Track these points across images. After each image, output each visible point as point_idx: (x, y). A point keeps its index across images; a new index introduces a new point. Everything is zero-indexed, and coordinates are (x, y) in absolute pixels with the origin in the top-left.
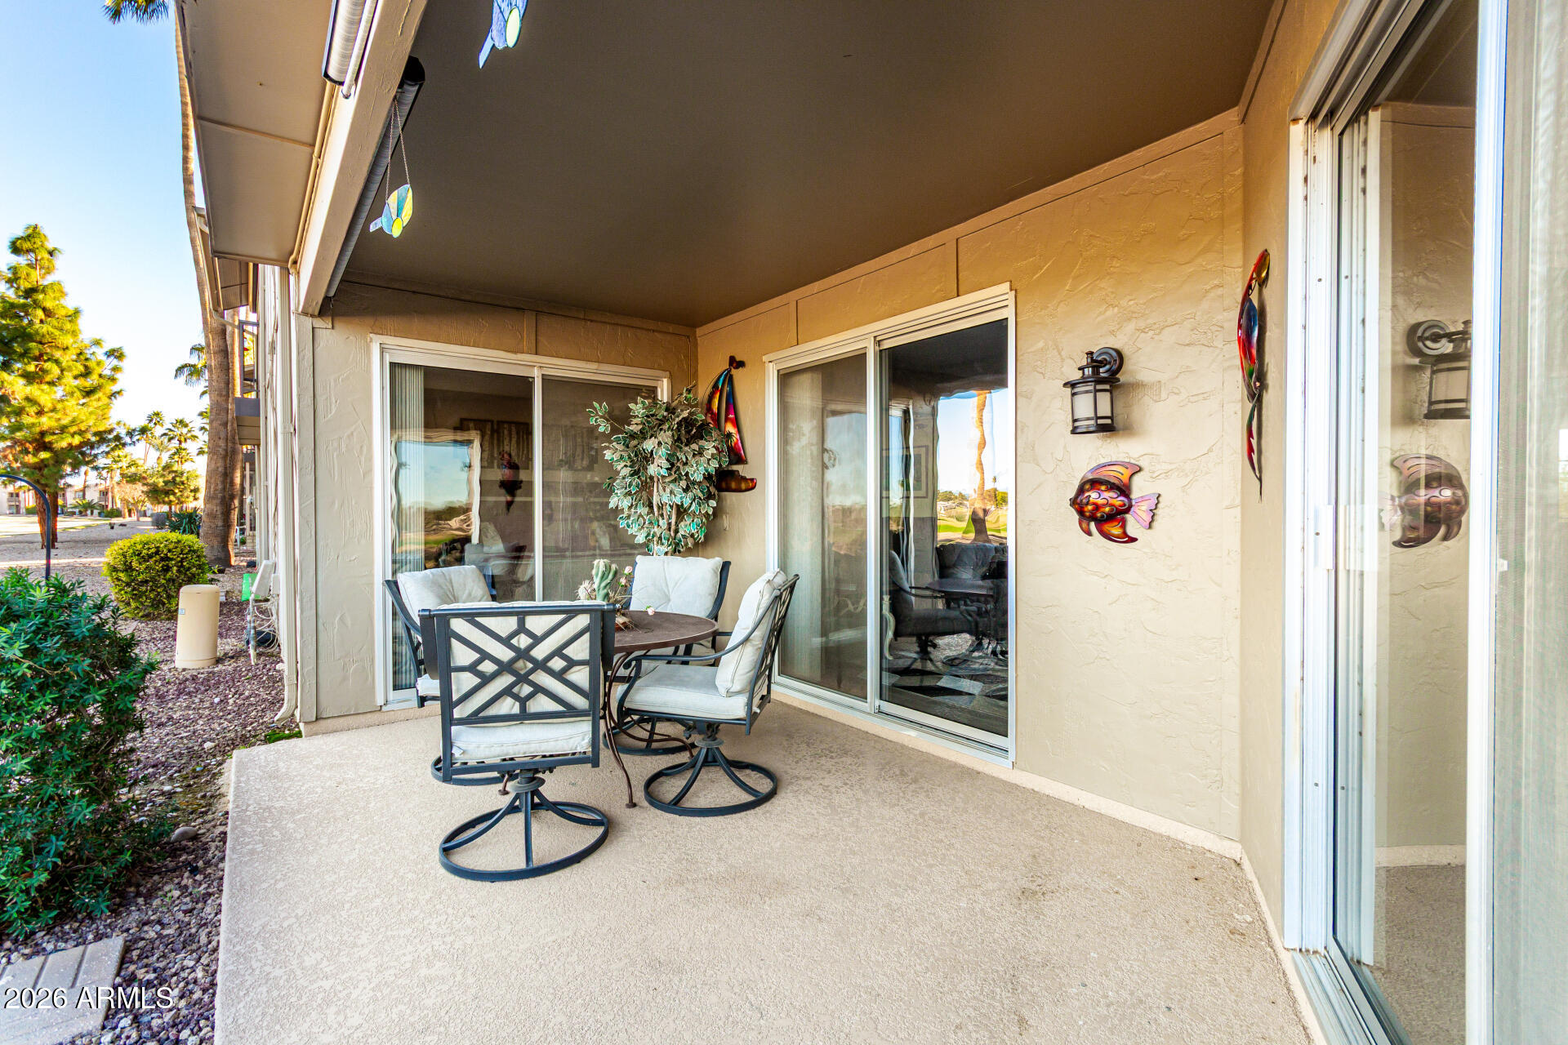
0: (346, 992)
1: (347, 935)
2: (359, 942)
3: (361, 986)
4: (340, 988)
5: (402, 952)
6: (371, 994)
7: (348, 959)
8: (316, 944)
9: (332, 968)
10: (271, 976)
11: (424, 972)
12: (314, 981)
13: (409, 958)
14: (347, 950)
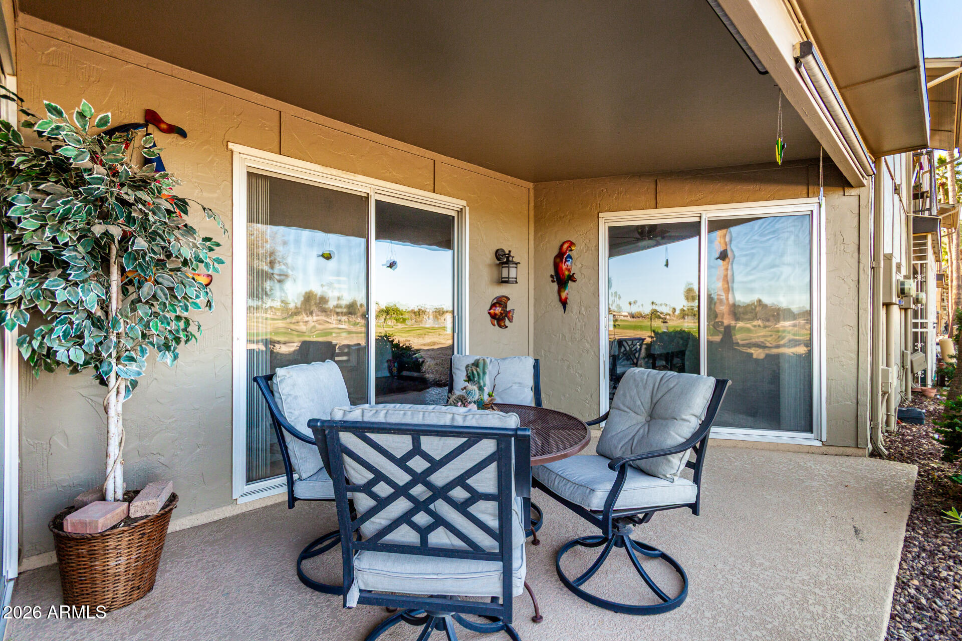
0: (810, 581)
1: (786, 607)
2: (783, 598)
3: (801, 579)
4: (812, 585)
5: (767, 578)
6: (799, 572)
7: (797, 594)
8: (809, 616)
9: (809, 597)
10: (846, 617)
11: (767, 564)
12: (823, 596)
13: (766, 573)
14: (793, 599)
